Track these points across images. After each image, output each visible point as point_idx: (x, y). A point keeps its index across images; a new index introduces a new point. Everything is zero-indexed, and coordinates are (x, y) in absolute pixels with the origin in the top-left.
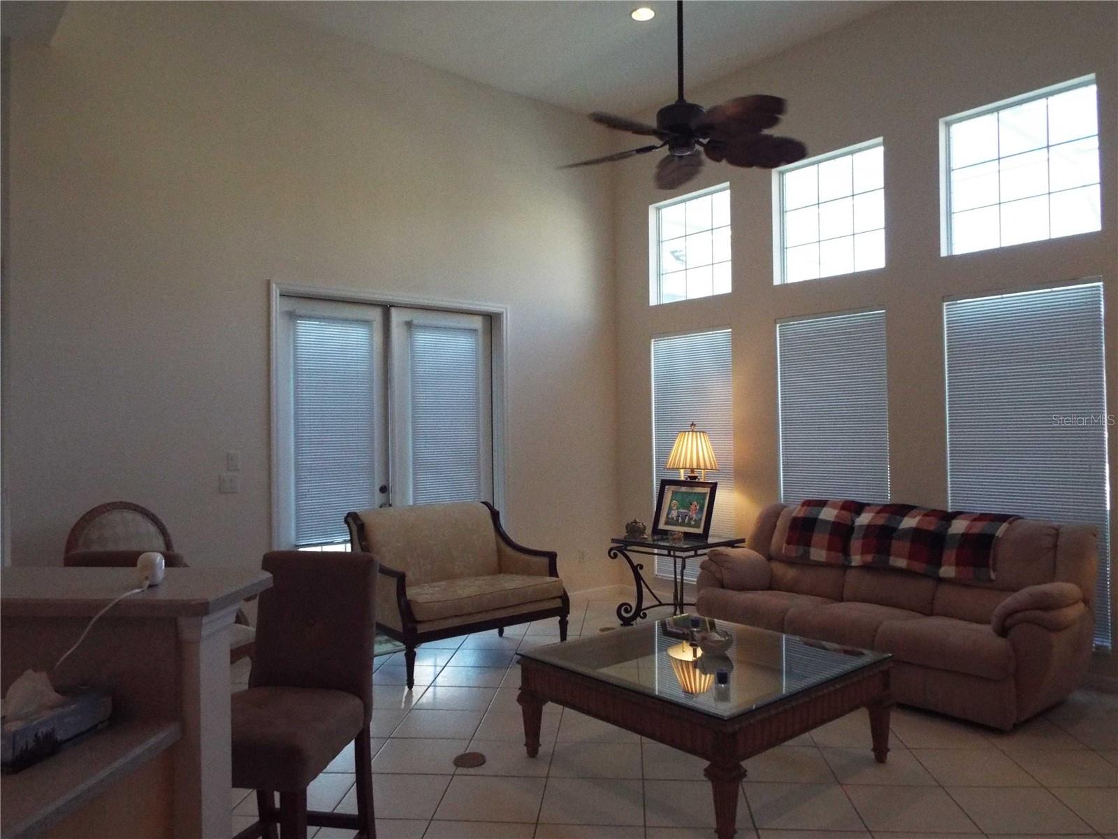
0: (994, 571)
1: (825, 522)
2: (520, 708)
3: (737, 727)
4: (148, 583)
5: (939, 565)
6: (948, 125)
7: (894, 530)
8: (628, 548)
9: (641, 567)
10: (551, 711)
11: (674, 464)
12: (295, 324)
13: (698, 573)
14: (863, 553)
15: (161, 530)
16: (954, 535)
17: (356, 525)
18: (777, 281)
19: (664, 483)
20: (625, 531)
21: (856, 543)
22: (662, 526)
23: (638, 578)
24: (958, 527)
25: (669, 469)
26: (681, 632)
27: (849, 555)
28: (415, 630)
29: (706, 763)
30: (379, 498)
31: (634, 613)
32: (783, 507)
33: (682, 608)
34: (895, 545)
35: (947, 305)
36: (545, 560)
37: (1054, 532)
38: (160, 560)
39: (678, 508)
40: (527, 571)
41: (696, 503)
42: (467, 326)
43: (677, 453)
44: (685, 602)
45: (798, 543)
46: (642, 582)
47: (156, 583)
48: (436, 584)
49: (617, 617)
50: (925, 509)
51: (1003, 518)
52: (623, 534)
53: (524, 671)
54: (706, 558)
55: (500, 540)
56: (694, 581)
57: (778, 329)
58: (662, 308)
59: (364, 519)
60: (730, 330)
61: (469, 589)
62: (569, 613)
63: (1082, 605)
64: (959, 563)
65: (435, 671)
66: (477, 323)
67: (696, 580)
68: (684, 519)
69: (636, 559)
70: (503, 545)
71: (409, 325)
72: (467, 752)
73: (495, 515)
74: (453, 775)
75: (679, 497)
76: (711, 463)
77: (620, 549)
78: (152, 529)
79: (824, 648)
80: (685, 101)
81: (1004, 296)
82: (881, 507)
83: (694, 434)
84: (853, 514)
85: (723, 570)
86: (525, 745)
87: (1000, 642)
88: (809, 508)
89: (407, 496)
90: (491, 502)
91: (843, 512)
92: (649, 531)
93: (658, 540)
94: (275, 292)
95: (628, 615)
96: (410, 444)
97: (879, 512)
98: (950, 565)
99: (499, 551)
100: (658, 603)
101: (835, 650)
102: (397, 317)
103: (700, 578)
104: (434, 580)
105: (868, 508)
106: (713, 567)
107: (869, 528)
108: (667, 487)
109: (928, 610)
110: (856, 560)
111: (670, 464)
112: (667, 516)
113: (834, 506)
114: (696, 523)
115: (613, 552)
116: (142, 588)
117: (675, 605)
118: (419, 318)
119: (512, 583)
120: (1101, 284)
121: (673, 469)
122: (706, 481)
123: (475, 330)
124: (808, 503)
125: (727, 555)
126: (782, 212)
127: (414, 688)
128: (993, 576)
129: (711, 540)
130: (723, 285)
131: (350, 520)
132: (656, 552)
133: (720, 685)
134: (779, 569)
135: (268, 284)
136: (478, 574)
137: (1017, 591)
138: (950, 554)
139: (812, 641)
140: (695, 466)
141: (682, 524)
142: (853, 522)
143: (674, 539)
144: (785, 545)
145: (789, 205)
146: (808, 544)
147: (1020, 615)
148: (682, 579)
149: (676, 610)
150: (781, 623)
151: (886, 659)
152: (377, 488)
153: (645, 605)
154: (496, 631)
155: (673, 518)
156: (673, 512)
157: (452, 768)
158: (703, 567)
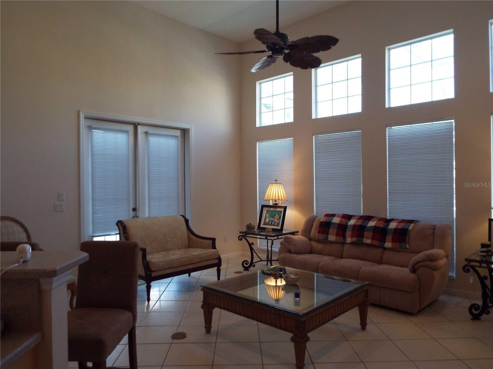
0: (408, 244)
1: (335, 224)
2: (202, 311)
3: (306, 318)
4: (22, 260)
5: (385, 242)
6: (389, 50)
7: (366, 227)
8: (247, 236)
9: (253, 244)
10: (216, 312)
11: (268, 198)
12: (92, 132)
13: (279, 247)
14: (352, 237)
15: (25, 230)
16: (391, 229)
17: (122, 227)
18: (314, 117)
19: (263, 206)
20: (246, 228)
21: (348, 233)
22: (262, 226)
23: (252, 249)
24: (393, 225)
25: (266, 200)
26: (270, 273)
27: (346, 238)
28: (151, 275)
29: (291, 335)
30: (132, 214)
31: (249, 265)
32: (316, 217)
33: (272, 262)
34: (366, 234)
35: (388, 129)
36: (211, 242)
37: (433, 227)
38: (28, 248)
39: (269, 218)
40: (202, 247)
41: (277, 215)
42: (174, 134)
43: (269, 193)
44: (272, 259)
45: (323, 233)
46: (253, 250)
47: (27, 260)
48: (160, 253)
49: (242, 266)
50: (378, 218)
51: (411, 222)
52: (244, 229)
53: (204, 293)
54: (282, 240)
55: (189, 233)
56: (277, 250)
57: (314, 138)
58: (262, 128)
59: (126, 224)
60: (293, 138)
61: (176, 255)
62: (221, 266)
63: (445, 259)
64: (393, 241)
65: (160, 293)
66: (178, 133)
67: (278, 250)
68: (272, 223)
69: (251, 240)
70: (190, 235)
71: (146, 133)
72: (177, 332)
73: (187, 221)
74: (172, 343)
75: (269, 212)
76: (284, 198)
77: (243, 236)
78: (20, 229)
79: (334, 279)
80: (279, 32)
81: (412, 125)
82: (359, 217)
83: (277, 184)
84: (347, 220)
85: (290, 245)
86: (205, 328)
87: (412, 276)
88: (328, 217)
89: (145, 213)
90: (184, 215)
91: (343, 219)
92: (256, 228)
93: (261, 232)
94: (82, 116)
95: (247, 265)
96: (147, 189)
97: (358, 219)
98: (389, 242)
99: (189, 237)
100: (260, 260)
101: (339, 280)
102: (140, 129)
103: (280, 249)
104: (159, 252)
105: (353, 217)
106: (286, 244)
107: (354, 226)
108: (264, 208)
109: (380, 262)
110: (349, 240)
111: (266, 198)
112: (264, 221)
113: (338, 216)
114: (277, 224)
115: (240, 238)
116: (19, 263)
117: (267, 261)
118: (151, 130)
119: (196, 252)
120: (453, 121)
121: (267, 200)
122: (282, 205)
123: (177, 136)
124: (327, 215)
125: (292, 238)
126: (316, 86)
127: (150, 302)
128: (408, 246)
129: (284, 232)
130: (290, 118)
131: (119, 224)
132: (258, 237)
133: (296, 299)
134: (314, 244)
135: (78, 112)
136: (179, 249)
137: (419, 253)
138: (389, 237)
139: (328, 276)
140: (277, 199)
141: (271, 225)
142: (347, 224)
143: (268, 231)
144: (317, 234)
145: (319, 83)
146: (327, 233)
147: (421, 264)
148: (271, 249)
149: (268, 263)
150: (317, 269)
151: (366, 285)
152: (131, 209)
153: (254, 261)
154: (187, 275)
155: (267, 222)
156: (267, 219)
157: (170, 340)
158: (281, 244)
